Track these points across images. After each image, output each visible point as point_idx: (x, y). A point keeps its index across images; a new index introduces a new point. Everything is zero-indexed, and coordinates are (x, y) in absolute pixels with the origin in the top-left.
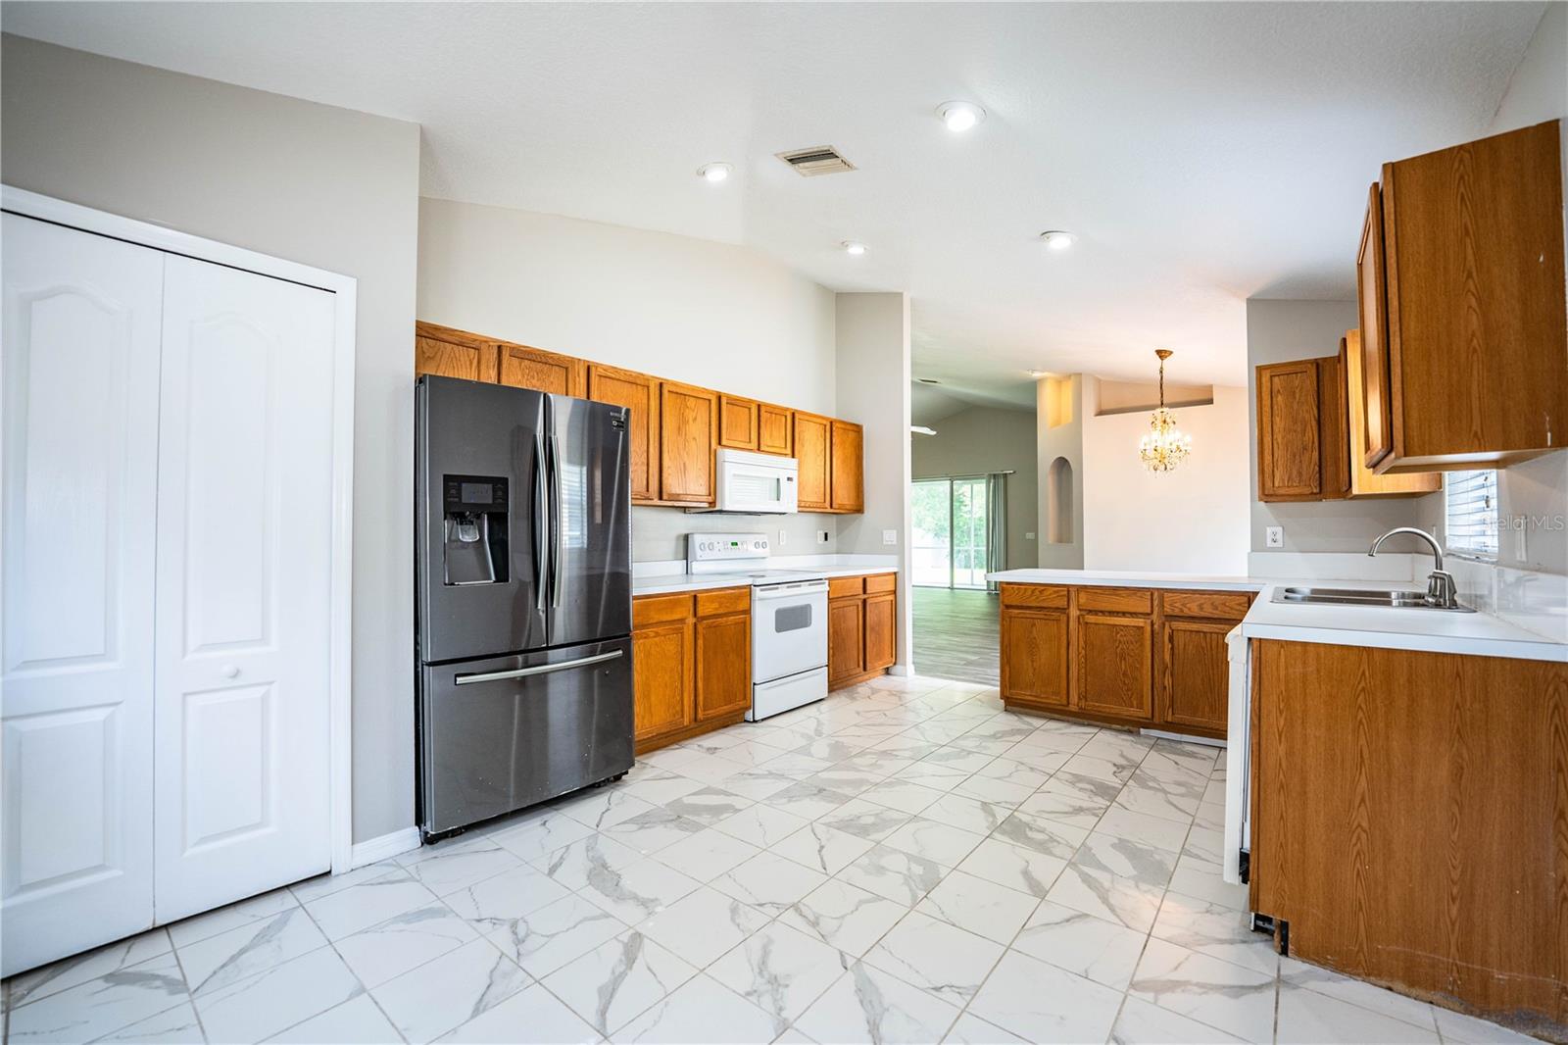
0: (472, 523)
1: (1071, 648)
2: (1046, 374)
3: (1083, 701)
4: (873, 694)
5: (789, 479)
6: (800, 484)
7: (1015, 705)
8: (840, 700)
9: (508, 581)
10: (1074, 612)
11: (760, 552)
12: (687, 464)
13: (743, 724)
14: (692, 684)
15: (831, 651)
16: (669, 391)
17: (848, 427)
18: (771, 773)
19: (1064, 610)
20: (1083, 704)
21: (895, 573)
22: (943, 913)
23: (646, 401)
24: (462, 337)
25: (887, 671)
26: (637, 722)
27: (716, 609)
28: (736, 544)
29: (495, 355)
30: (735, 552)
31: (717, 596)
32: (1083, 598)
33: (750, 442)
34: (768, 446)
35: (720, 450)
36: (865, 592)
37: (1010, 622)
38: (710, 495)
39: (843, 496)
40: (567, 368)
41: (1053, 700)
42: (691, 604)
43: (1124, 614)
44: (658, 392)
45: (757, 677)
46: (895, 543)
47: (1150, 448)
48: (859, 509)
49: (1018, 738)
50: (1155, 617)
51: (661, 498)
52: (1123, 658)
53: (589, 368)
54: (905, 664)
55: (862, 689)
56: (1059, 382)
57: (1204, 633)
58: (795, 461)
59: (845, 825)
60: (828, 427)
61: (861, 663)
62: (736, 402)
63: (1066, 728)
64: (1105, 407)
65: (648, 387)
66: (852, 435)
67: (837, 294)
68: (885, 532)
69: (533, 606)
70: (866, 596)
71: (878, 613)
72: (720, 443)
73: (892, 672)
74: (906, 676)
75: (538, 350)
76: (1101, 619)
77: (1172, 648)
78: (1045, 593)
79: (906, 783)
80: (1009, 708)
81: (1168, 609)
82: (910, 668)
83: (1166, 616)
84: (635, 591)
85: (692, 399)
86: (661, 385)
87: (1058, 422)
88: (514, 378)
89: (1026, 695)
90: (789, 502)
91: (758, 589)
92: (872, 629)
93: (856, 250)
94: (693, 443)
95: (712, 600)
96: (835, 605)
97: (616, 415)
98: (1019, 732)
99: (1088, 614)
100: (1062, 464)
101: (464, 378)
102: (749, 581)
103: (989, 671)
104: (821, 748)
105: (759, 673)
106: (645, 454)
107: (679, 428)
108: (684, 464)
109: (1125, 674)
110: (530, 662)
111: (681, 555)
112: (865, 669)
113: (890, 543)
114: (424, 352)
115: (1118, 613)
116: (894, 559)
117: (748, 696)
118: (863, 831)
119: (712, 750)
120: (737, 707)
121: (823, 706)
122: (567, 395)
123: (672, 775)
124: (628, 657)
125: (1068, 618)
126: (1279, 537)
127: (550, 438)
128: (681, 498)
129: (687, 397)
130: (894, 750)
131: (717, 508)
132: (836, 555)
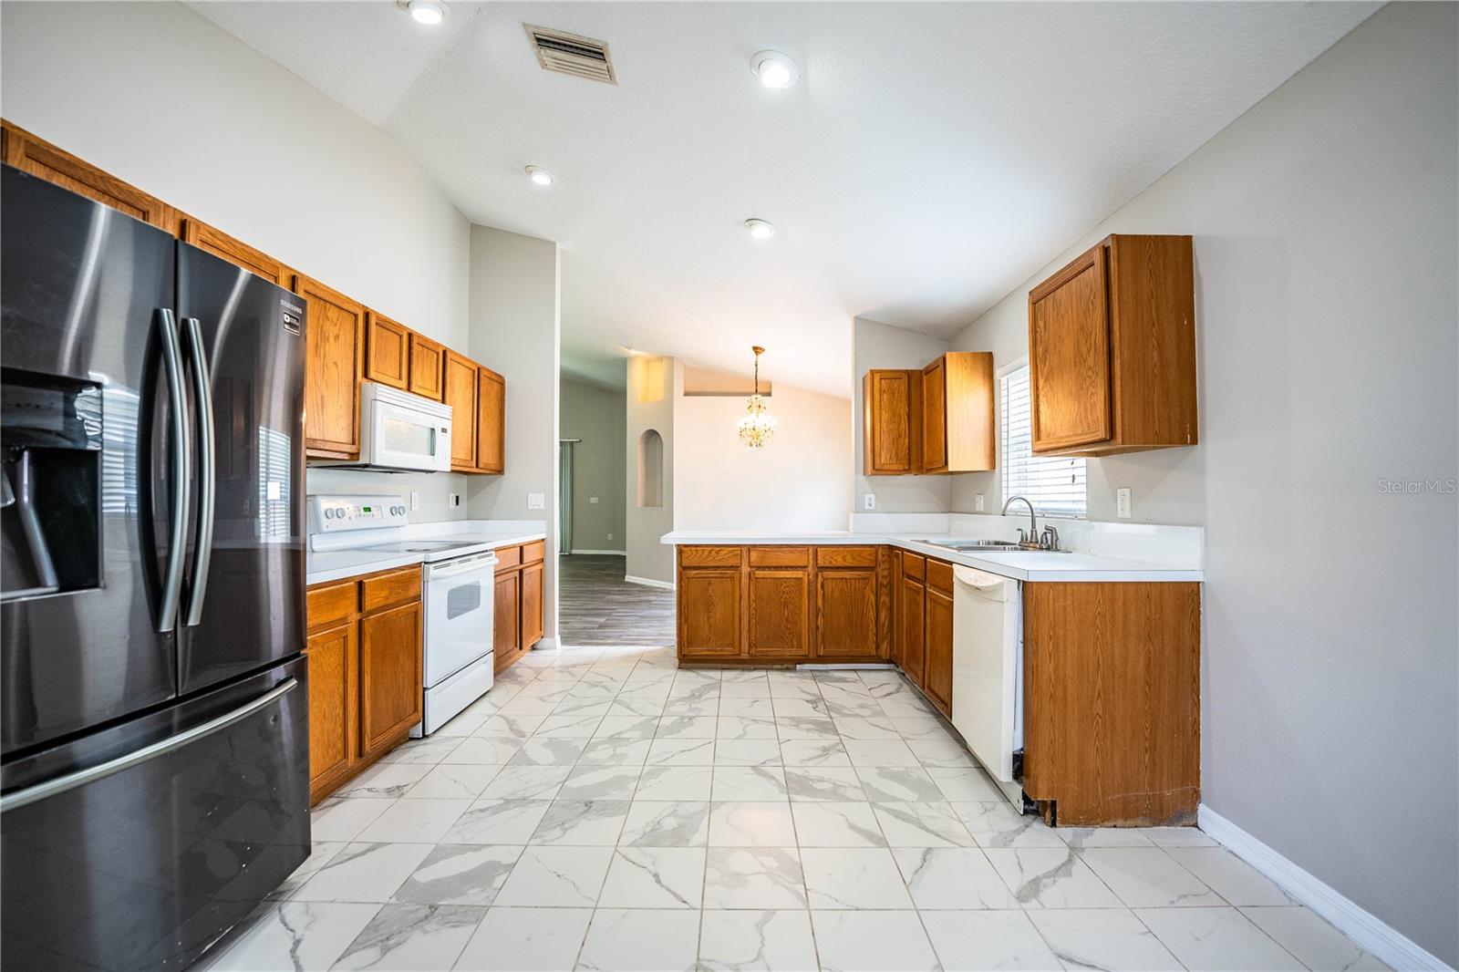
1: (742, 601)
2: (640, 353)
3: (753, 648)
5: (444, 430)
6: (453, 437)
7: (695, 661)
8: (507, 688)
10: (745, 569)
12: (326, 398)
13: (413, 743)
14: (356, 707)
15: (495, 633)
16: (305, 291)
17: (493, 377)
18: (507, 802)
19: (736, 568)
20: (752, 651)
21: (544, 540)
22: (836, 900)
25: (533, 648)
27: (386, 598)
28: (369, 510)
30: (367, 521)
31: (385, 580)
32: (753, 555)
33: (400, 378)
34: (418, 387)
35: (366, 384)
36: (521, 562)
37: (688, 582)
38: (352, 443)
39: (488, 457)
41: (728, 651)
42: (354, 594)
43: (786, 568)
44: (290, 286)
45: (429, 680)
46: (542, 507)
47: (750, 426)
48: (498, 471)
50: (810, 569)
52: (786, 606)
53: (183, 224)
54: (550, 636)
56: (648, 362)
57: (846, 579)
58: (445, 408)
59: (653, 837)
60: (476, 375)
61: (518, 641)
62: (385, 324)
64: (689, 390)
65: (277, 278)
66: (496, 386)
67: (474, 224)
68: (530, 495)
70: (522, 566)
71: (531, 583)
72: (366, 375)
73: (538, 647)
74: (555, 649)
76: (767, 573)
77: (824, 594)
78: (723, 553)
80: (686, 665)
81: (821, 563)
82: (556, 639)
83: (819, 568)
84: (311, 580)
85: (333, 308)
86: (294, 278)
87: (646, 398)
89: (701, 651)
90: (443, 462)
91: (432, 566)
92: (527, 602)
93: (541, 179)
94: (334, 368)
95: (381, 585)
96: (499, 579)
97: (290, 306)
99: (758, 570)
100: (652, 435)
102: (419, 558)
104: (540, 752)
105: (431, 674)
107: (317, 346)
108: (322, 397)
109: (787, 621)
113: (536, 507)
115: (781, 567)
116: (543, 524)
117: (417, 707)
118: (679, 838)
119: (397, 791)
121: (492, 697)
123: (365, 846)
125: (741, 574)
126: (873, 502)
128: (318, 445)
129: (328, 305)
130: (620, 733)
131: (361, 462)
132: (467, 521)
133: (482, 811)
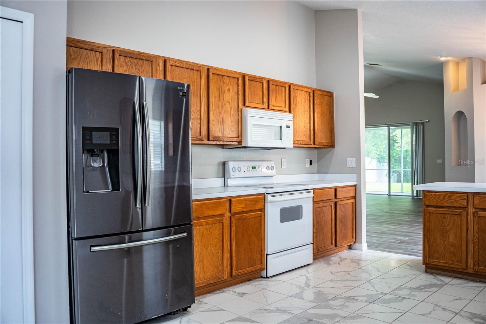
0: (98, 155)
1: (469, 231)
2: (449, 58)
3: (477, 266)
4: (341, 261)
5: (288, 127)
6: (294, 129)
7: (433, 268)
8: (321, 265)
9: (119, 190)
10: (471, 210)
11: (270, 172)
12: (224, 118)
13: (260, 279)
14: (229, 254)
15: (315, 234)
16: (213, 73)
17: (324, 93)
18: (278, 309)
19: (465, 208)
20: (476, 268)
21: (355, 186)
23: (199, 80)
24: (91, 45)
25: (350, 247)
26: (196, 275)
27: (243, 208)
28: (255, 167)
29: (111, 55)
30: (254, 173)
31: (243, 200)
32: (477, 200)
33: (263, 104)
34: (274, 106)
35: (244, 109)
36: (336, 197)
37: (430, 216)
38: (238, 137)
39: (321, 138)
40: (152, 62)
41: (457, 266)
42: (228, 205)
44: (206, 74)
45: (269, 250)
46: (355, 166)
48: (332, 146)
49: (434, 289)
51: (208, 140)
53: (165, 61)
54: (361, 243)
55: (334, 258)
56: (457, 64)
58: (291, 115)
60: (312, 94)
61: (334, 242)
62: (254, 79)
63: (465, 283)
65: (200, 71)
66: (327, 98)
67: (315, 11)
68: (348, 159)
69: (134, 205)
70: (337, 200)
71: (344, 210)
72: (244, 105)
73: (353, 248)
74: (362, 250)
75: (136, 51)
78: (453, 198)
79: (364, 317)
80: (428, 270)
82: (364, 245)
84: (194, 197)
85: (226, 78)
86: (208, 70)
87: (457, 89)
88: (121, 68)
89: (439, 262)
90: (288, 142)
91: (269, 195)
92: (341, 221)
94: (228, 104)
95: (240, 202)
96: (317, 205)
97: (182, 88)
98: (435, 285)
99: (480, 211)
100: (460, 115)
101: (93, 69)
102: (263, 191)
103: (414, 247)
104: (309, 295)
105: (270, 247)
106: (199, 113)
107: (219, 96)
108: (223, 118)
110: (132, 239)
111: (221, 174)
112: (336, 246)
113: (351, 166)
114: (71, 55)
116: (355, 176)
117: (263, 262)
119: (242, 294)
120: (256, 269)
121: (310, 268)
122: (152, 77)
123: (217, 309)
124: (190, 238)
125: (467, 213)
127: (143, 104)
128: (221, 139)
129: (224, 77)
130: (355, 296)
131: (243, 145)
132: (317, 174)
133: (265, 310)
